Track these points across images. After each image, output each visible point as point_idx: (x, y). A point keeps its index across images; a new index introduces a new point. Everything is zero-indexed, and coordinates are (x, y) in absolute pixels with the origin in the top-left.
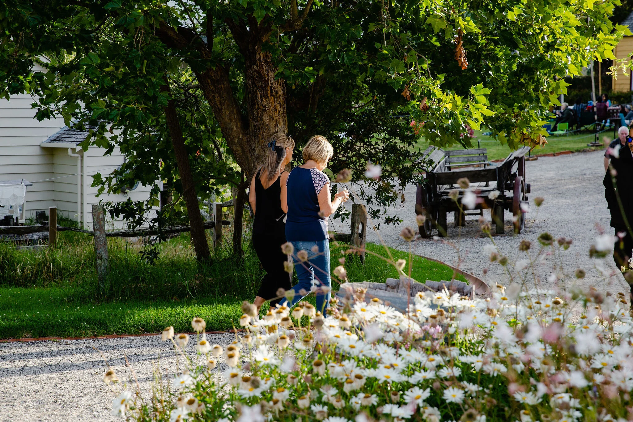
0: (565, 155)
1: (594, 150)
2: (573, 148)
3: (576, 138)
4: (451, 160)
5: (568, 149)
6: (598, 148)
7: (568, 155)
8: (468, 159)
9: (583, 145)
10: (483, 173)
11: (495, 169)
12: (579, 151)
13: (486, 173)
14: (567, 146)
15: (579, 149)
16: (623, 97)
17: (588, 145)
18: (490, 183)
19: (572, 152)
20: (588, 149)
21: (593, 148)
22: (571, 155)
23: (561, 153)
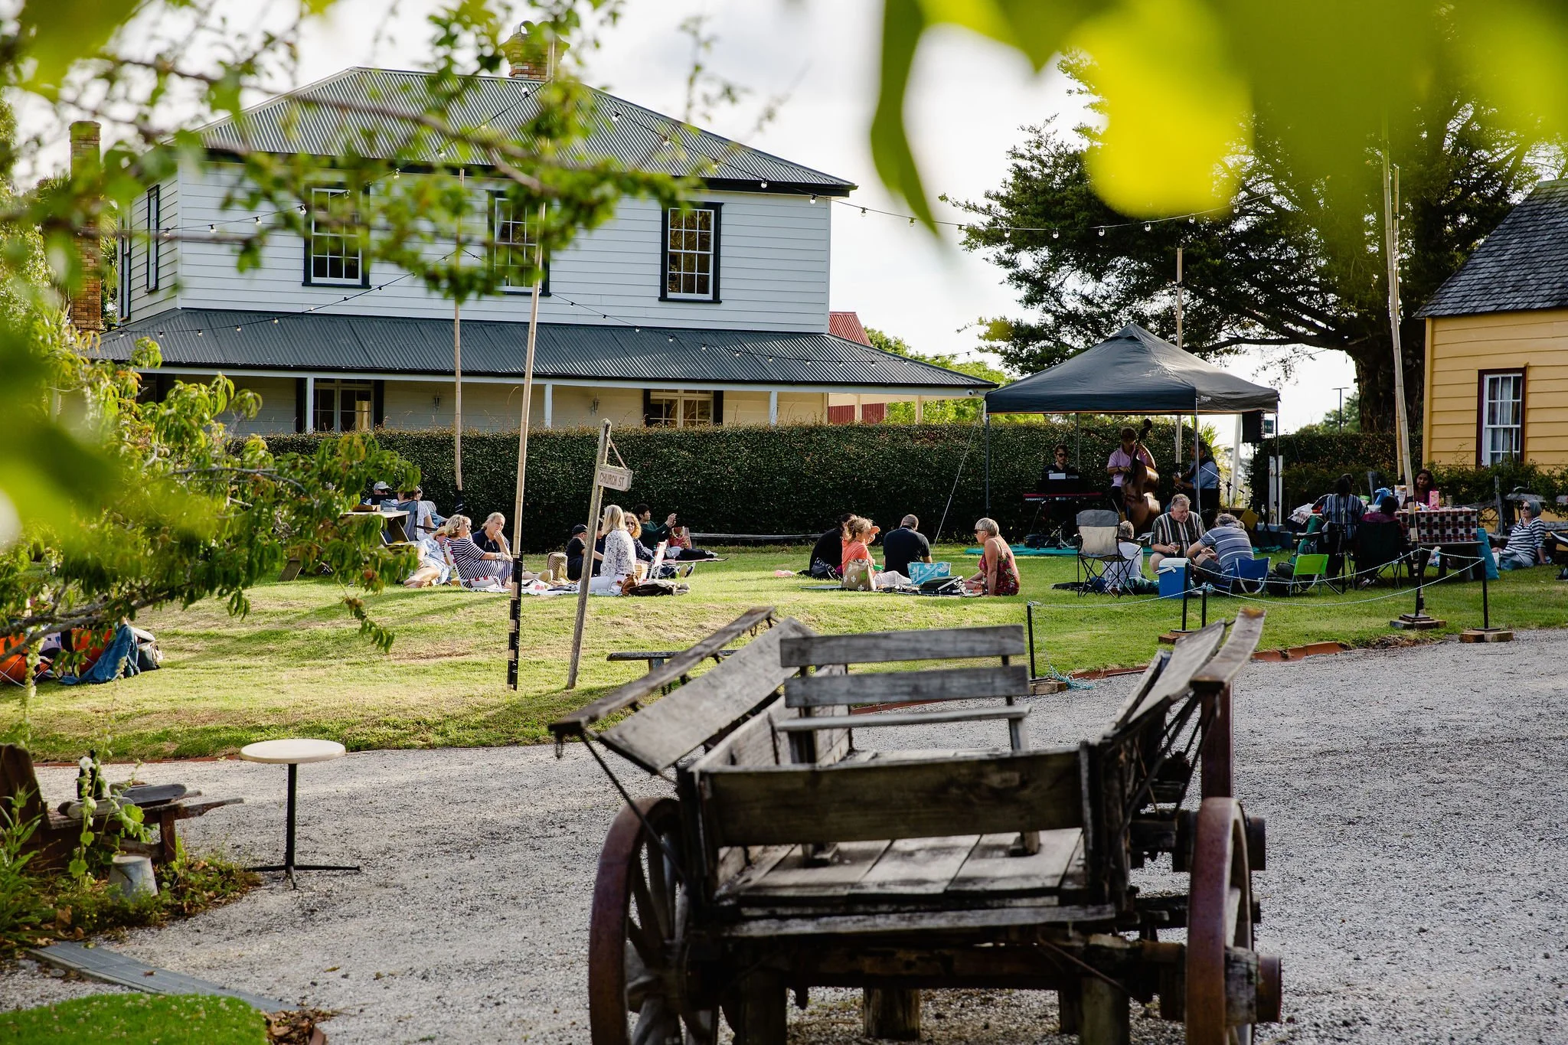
0: (1321, 658)
1: (1416, 642)
2: (1345, 634)
3: (1348, 601)
4: (814, 691)
5: (1328, 634)
6: (1428, 633)
7: (1332, 657)
8: (916, 690)
9: (1376, 625)
10: (995, 779)
11: (1073, 756)
12: (1365, 644)
13: (1015, 777)
14: (1324, 626)
15: (1366, 637)
16: (1469, 485)
17: (1393, 624)
18: (1045, 837)
19: (1344, 647)
20: (1395, 635)
21: (1412, 634)
22: (1341, 655)
23: (1306, 651)
